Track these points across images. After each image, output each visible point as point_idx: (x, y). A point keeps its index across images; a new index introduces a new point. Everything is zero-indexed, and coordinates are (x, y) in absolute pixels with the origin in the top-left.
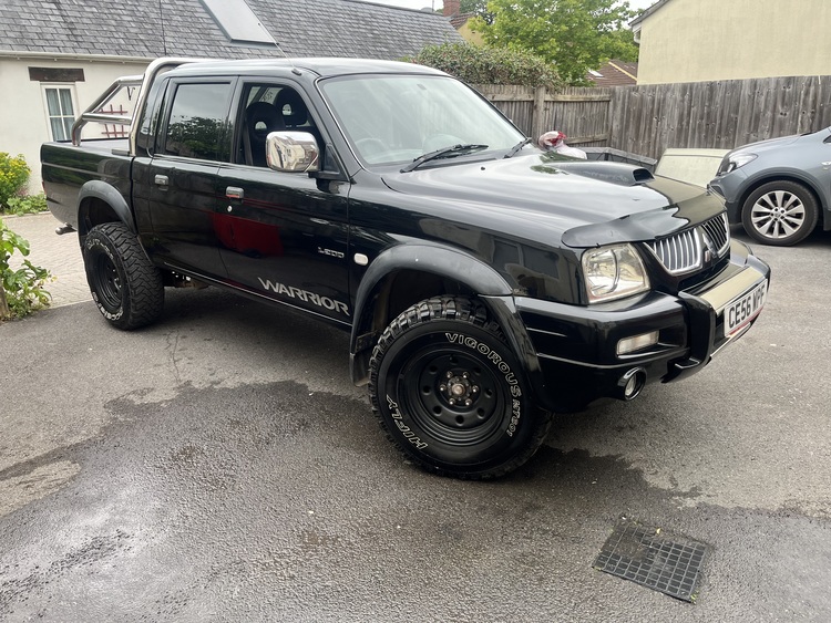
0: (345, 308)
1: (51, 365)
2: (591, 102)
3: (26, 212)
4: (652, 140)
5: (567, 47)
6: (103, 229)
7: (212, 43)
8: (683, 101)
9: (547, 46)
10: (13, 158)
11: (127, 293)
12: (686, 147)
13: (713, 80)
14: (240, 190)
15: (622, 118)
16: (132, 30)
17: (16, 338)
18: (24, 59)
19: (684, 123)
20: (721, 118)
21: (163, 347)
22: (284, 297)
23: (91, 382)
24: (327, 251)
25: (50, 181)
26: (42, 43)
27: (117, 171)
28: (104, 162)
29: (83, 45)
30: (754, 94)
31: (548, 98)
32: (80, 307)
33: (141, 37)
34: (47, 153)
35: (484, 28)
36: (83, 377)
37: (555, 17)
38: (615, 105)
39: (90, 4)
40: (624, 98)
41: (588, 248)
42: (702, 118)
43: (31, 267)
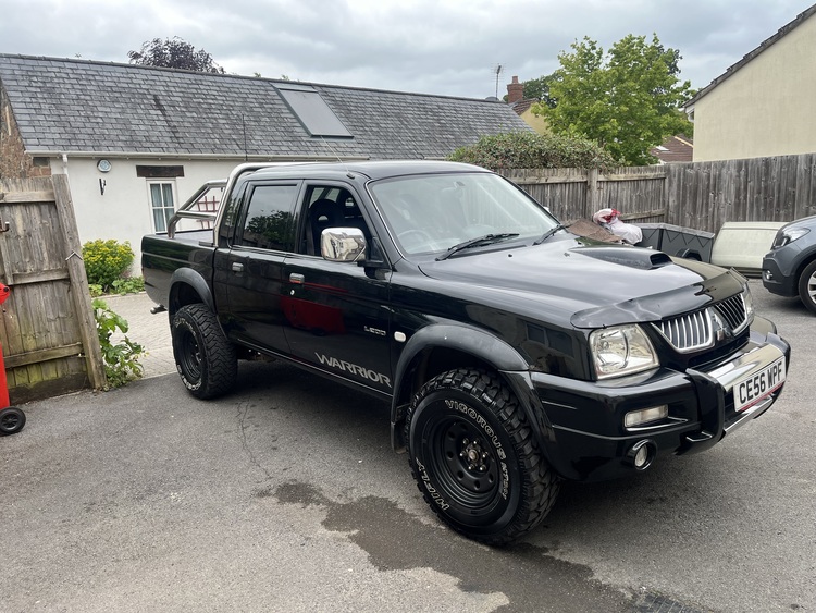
0: (388, 381)
1: (138, 430)
2: (646, 180)
3: (129, 291)
4: (710, 214)
5: (628, 126)
6: (189, 309)
7: (295, 139)
8: (739, 176)
9: (608, 126)
10: (120, 244)
11: (206, 366)
12: (745, 220)
13: (767, 156)
14: (301, 276)
15: (678, 194)
16: (226, 131)
17: (111, 406)
18: (133, 159)
19: (742, 197)
20: (779, 192)
21: (233, 416)
22: (336, 370)
23: (171, 446)
24: (372, 330)
25: (150, 267)
26: (148, 144)
27: (204, 259)
28: (194, 252)
29: (183, 146)
30: (810, 168)
31: (601, 178)
32: (167, 378)
33: (234, 137)
34: (147, 244)
35: (547, 112)
36: (164, 442)
37: (615, 99)
38: (671, 182)
39: (191, 109)
40: (679, 174)
41: (594, 329)
42: (759, 193)
43: (128, 343)
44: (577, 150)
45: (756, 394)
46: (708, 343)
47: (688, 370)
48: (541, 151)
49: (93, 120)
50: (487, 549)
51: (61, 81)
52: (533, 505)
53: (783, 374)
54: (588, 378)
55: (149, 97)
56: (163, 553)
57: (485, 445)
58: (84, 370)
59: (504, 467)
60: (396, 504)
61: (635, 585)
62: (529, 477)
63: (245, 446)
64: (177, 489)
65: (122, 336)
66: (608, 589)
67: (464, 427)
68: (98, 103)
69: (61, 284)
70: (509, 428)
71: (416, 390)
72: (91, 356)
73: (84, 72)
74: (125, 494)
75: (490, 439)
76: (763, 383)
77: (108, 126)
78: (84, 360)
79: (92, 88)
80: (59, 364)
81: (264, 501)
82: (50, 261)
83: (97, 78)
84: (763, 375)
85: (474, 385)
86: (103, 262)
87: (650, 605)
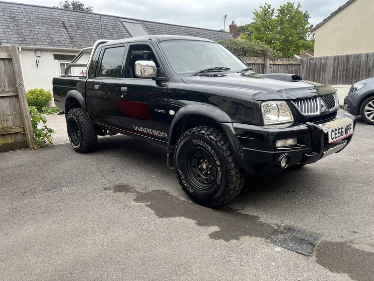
0: (166, 135)
1: (49, 164)
2: (292, 65)
3: (50, 113)
5: (285, 45)
6: (74, 110)
8: (334, 64)
10: (46, 91)
11: (82, 137)
12: (336, 84)
13: (348, 54)
14: (126, 88)
15: (306, 72)
17: (37, 155)
18: (52, 51)
19: (335, 74)
20: (353, 71)
21: (95, 159)
22: (142, 133)
23: (64, 170)
24: (159, 111)
26: (59, 44)
29: (76, 45)
30: (367, 60)
31: (271, 62)
32: (64, 145)
34: (56, 81)
35: (248, 38)
36: (61, 169)
37: (279, 32)
38: (303, 66)
39: (80, 29)
40: (307, 63)
41: (264, 101)
42: (344, 71)
43: (46, 128)
44: (261, 49)
45: (339, 137)
46: (318, 113)
47: (307, 123)
48: (243, 48)
49: (33, 32)
50: (210, 210)
51: (19, 14)
52: (232, 187)
53: (352, 130)
54: (260, 124)
55: (60, 22)
56: (57, 211)
57: (211, 161)
58: (25, 139)
59: (219, 169)
60: (169, 193)
61: (279, 223)
62: (230, 173)
63: (99, 171)
64: (65, 187)
65: (44, 125)
66: (266, 224)
67: (201, 153)
68: (36, 25)
69: (14, 98)
70: (222, 150)
71: (179, 137)
72: (28, 133)
73: (30, 10)
74: (41, 189)
75: (212, 156)
76: (342, 132)
77: (40, 35)
78: (24, 134)
79: (33, 17)
80: (13, 136)
81: (107, 191)
82: (9, 88)
83: (36, 13)
84: (342, 128)
85: (206, 131)
86: (37, 99)
87: (285, 231)
